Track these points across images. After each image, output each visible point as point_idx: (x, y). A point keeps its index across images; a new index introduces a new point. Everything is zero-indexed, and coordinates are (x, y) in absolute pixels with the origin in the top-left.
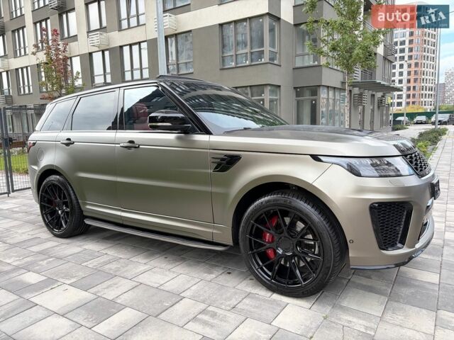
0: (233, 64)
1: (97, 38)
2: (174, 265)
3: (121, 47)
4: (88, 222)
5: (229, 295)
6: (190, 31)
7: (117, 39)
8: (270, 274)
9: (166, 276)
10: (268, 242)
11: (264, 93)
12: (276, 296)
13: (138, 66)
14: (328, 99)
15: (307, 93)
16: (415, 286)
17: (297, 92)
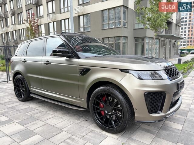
0: (107, 27)
1: (51, 17)
2: (64, 116)
3: (61, 20)
4: (31, 95)
5: (83, 130)
6: (89, 13)
7: (59, 17)
8: (102, 122)
9: (59, 120)
10: (102, 108)
11: (120, 40)
12: (104, 132)
13: (68, 28)
14: (149, 43)
15: (140, 40)
16: (170, 130)
17: (135, 39)
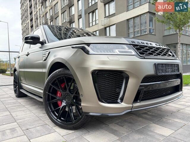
0: (133, 36)
4: (21, 90)
5: (36, 123)
6: (115, 24)
8: (57, 115)
12: (55, 128)
14: (183, 50)
15: (172, 47)
